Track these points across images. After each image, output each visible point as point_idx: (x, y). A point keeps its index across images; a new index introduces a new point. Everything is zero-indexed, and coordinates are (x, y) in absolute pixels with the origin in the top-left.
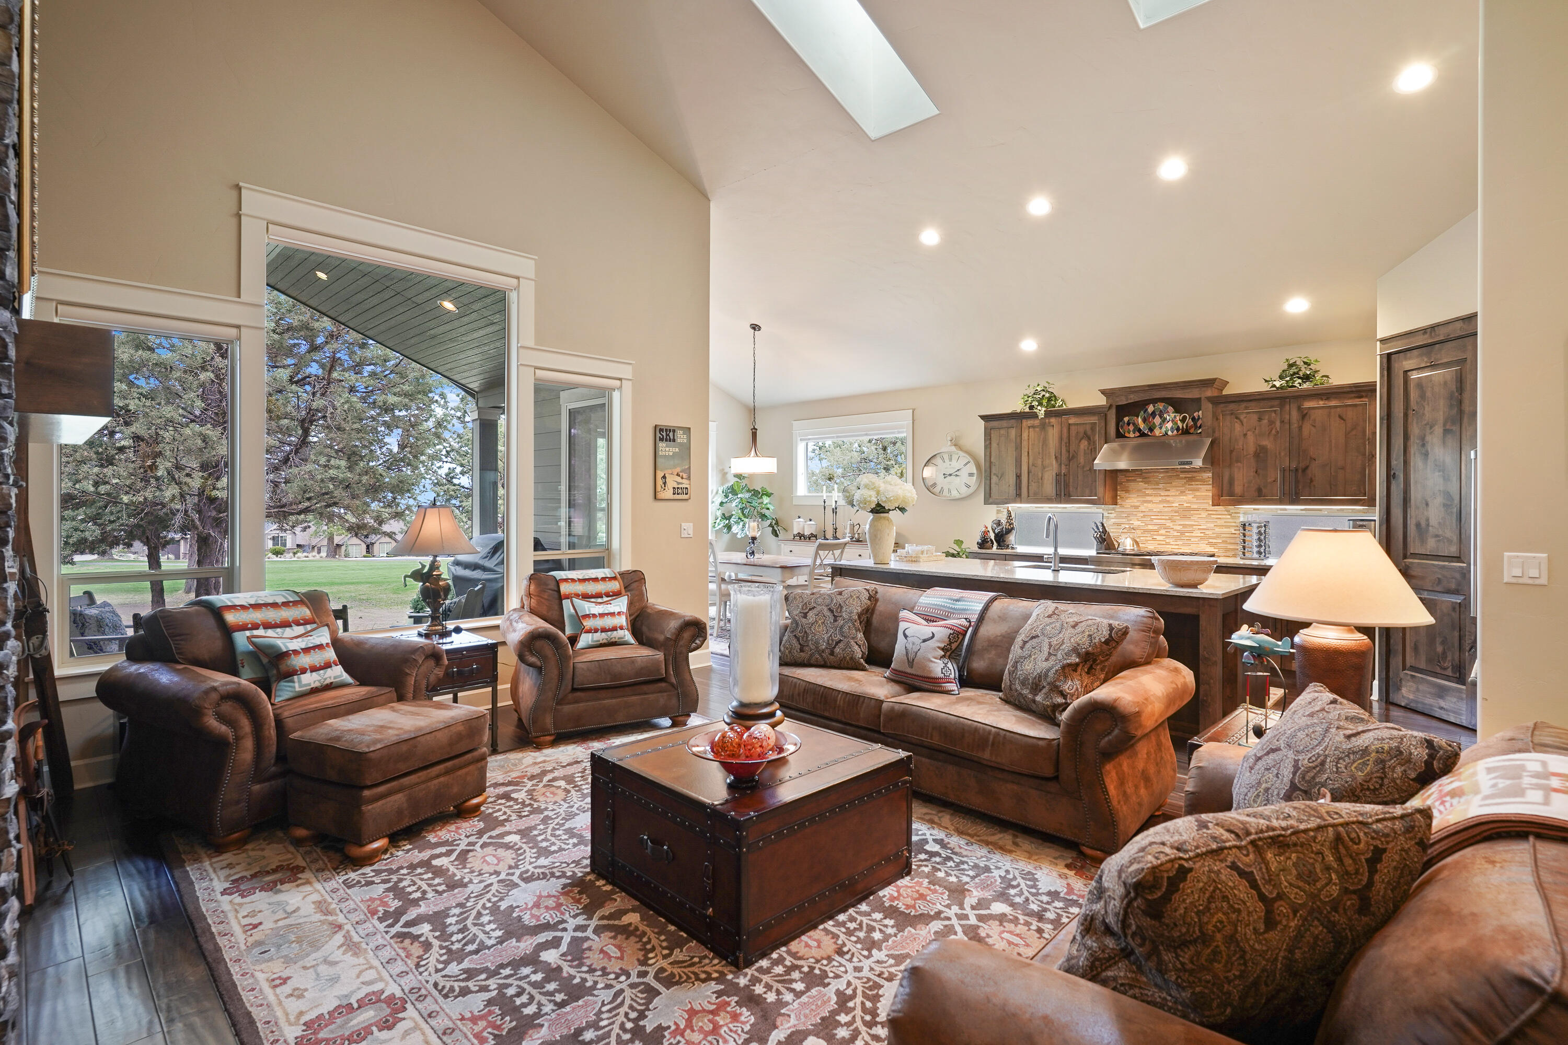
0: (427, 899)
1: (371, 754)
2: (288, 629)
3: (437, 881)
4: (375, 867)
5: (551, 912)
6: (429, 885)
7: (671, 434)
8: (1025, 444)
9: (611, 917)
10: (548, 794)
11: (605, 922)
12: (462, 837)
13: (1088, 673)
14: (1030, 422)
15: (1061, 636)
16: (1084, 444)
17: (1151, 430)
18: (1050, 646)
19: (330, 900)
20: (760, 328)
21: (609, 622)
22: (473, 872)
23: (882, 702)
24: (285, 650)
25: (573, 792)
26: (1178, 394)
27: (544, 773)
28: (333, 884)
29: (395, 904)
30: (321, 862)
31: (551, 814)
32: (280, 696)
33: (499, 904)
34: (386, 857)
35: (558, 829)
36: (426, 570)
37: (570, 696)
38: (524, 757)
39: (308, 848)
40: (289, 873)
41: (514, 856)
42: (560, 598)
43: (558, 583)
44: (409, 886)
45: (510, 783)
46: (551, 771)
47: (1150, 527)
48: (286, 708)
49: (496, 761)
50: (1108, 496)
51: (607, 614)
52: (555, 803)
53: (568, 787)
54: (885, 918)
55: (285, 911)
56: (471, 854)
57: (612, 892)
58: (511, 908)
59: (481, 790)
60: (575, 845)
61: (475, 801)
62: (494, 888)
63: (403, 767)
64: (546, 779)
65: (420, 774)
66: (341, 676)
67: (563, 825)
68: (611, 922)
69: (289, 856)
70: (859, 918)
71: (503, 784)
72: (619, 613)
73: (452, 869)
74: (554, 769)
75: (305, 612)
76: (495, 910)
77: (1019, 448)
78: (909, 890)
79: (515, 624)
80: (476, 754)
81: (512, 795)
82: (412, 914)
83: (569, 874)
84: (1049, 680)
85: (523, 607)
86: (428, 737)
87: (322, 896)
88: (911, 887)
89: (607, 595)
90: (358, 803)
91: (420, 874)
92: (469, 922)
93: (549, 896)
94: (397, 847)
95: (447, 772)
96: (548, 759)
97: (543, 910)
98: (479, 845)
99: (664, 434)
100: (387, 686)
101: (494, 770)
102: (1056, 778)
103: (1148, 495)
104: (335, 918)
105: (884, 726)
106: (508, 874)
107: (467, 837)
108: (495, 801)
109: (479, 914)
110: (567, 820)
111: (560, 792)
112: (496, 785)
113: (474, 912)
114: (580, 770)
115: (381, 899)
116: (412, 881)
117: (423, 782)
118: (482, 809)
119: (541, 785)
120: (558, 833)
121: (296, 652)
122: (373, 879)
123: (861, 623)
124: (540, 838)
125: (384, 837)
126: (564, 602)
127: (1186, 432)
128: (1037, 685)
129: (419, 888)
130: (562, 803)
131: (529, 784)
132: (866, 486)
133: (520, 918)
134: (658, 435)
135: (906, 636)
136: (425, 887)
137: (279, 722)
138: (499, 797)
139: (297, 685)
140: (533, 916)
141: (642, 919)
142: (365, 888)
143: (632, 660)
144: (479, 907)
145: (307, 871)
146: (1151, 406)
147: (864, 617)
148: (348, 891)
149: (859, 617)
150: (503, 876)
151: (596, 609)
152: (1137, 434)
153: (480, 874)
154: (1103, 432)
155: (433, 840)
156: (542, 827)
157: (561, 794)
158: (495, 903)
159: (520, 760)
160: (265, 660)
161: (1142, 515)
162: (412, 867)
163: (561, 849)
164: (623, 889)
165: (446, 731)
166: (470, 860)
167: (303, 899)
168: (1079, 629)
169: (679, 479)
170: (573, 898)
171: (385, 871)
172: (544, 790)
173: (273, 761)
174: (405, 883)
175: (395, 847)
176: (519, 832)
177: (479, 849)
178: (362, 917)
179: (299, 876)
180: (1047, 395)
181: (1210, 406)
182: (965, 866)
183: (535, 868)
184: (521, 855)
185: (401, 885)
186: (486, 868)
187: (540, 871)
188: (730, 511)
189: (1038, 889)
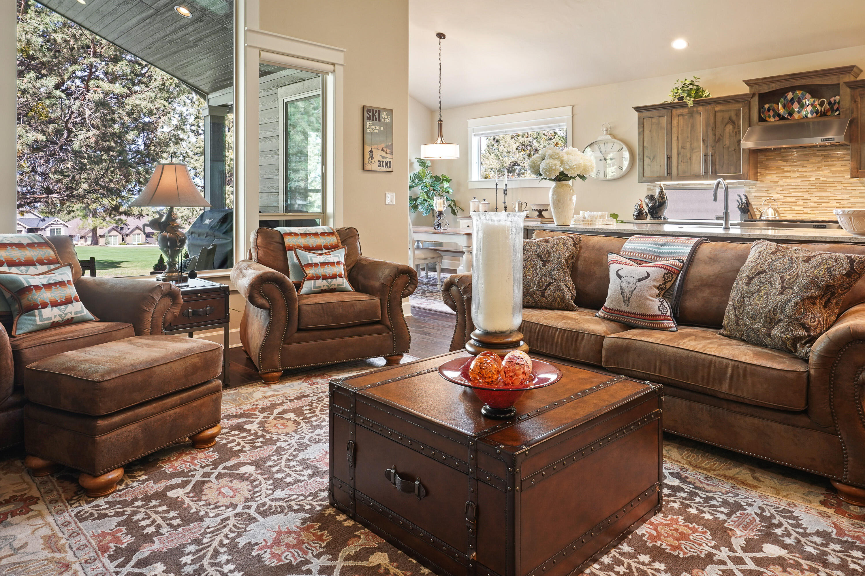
0: (161, 534)
1: (105, 383)
2: (31, 268)
3: (172, 514)
4: (110, 498)
5: (293, 551)
6: (164, 519)
7: (377, 114)
8: (674, 130)
9: (356, 557)
10: (279, 426)
11: (351, 563)
12: (197, 468)
13: (825, 307)
14: (680, 111)
15: (793, 270)
16: (729, 128)
17: (791, 114)
18: (783, 280)
19: (60, 535)
20: (444, 38)
21: (329, 270)
22: (208, 504)
23: (603, 338)
24: (26, 285)
25: (303, 424)
26: (818, 81)
27: (274, 406)
28: (66, 517)
29: (128, 540)
30: (55, 492)
31: (283, 445)
32: (21, 329)
33: (237, 540)
34: (121, 488)
35: (292, 460)
36: (163, 219)
37: (296, 335)
38: (254, 392)
39: (45, 478)
40: (22, 504)
41: (250, 487)
42: (285, 249)
43: (282, 236)
44: (143, 519)
45: (242, 416)
46: (281, 404)
47: (789, 199)
48: (25, 340)
49: (229, 395)
50: (751, 172)
51: (328, 263)
52: (287, 434)
53: (297, 419)
54: (654, 561)
55: (12, 547)
56: (207, 485)
57: (354, 528)
58: (250, 546)
59: (216, 421)
60: (310, 477)
61: (210, 432)
62: (231, 522)
63: (138, 398)
64: (276, 412)
65: (154, 405)
66: (82, 312)
67: (296, 456)
68: (358, 563)
69: (25, 486)
70: (626, 561)
71: (236, 416)
72: (338, 263)
73: (187, 501)
74: (283, 402)
75: (50, 253)
76: (232, 547)
77: (669, 133)
78: (667, 528)
79: (244, 271)
80: (209, 386)
81: (245, 427)
82: (145, 551)
83: (308, 507)
84: (787, 313)
85: (251, 258)
86: (163, 368)
87: (52, 530)
88: (667, 525)
89: (326, 248)
90: (93, 432)
91: (155, 506)
92: (205, 562)
93: (289, 532)
94: (133, 478)
95: (183, 403)
96: (276, 393)
97: (283, 548)
98: (214, 476)
99: (371, 114)
100: (126, 322)
101: (227, 403)
102: (805, 412)
103: (787, 172)
104: (63, 555)
105: (607, 362)
106: (245, 507)
107: (202, 467)
108: (229, 432)
109: (216, 554)
110: (300, 451)
111: (290, 423)
112: (229, 417)
113: (211, 550)
114: (307, 403)
115: (113, 534)
116: (147, 514)
117: (159, 412)
118: (217, 439)
119: (272, 417)
120: (292, 464)
121: (37, 287)
122: (107, 511)
123: (568, 267)
124: (275, 469)
125: (119, 467)
126: (288, 252)
127: (824, 114)
128: (771, 319)
129: (154, 521)
130: (293, 434)
131: (261, 416)
132: (551, 157)
133: (259, 558)
134: (366, 114)
135: (620, 277)
136: (159, 521)
137: (17, 352)
138: (233, 428)
139: (37, 319)
140: (273, 555)
141: (392, 560)
142: (98, 521)
143: (352, 304)
144: (216, 543)
145: (41, 502)
146: (791, 93)
147: (570, 262)
148: (79, 524)
149: (567, 262)
150: (239, 510)
151: (318, 259)
152: (777, 118)
153: (216, 507)
154: (747, 116)
155: (169, 471)
156: (275, 458)
157: (292, 426)
158: (232, 540)
159: (251, 394)
160: (8, 295)
161: (781, 188)
162: (147, 499)
163: (296, 481)
164: (366, 525)
165: (182, 362)
166: (205, 492)
167: (33, 533)
168: (814, 262)
169: (383, 154)
170: (314, 534)
171: (119, 503)
172: (275, 422)
173: (10, 391)
174: (139, 516)
175: (130, 477)
176: (253, 463)
177: (214, 481)
178: (92, 554)
179: (32, 507)
180: (695, 87)
181: (849, 90)
182: (714, 502)
183: (272, 500)
184: (257, 486)
185: (135, 518)
186: (222, 501)
187: (278, 504)
188: (416, 194)
189: (805, 529)
